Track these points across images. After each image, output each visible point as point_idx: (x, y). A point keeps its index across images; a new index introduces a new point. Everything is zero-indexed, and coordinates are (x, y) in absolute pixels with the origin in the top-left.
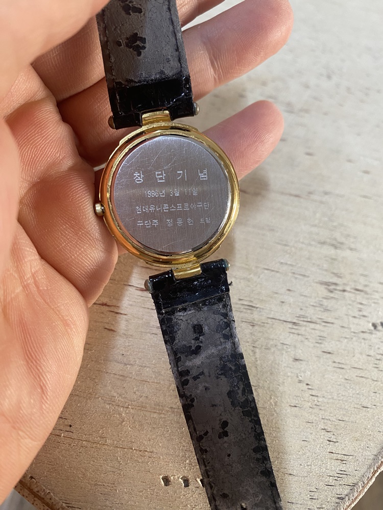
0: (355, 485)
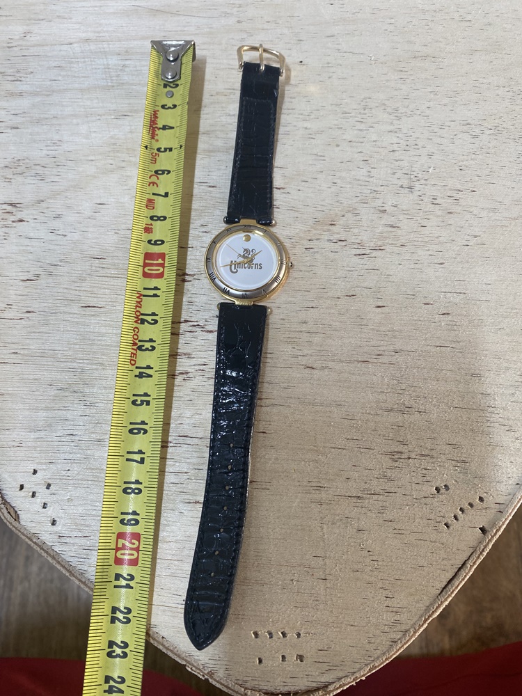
0: (407, 631)
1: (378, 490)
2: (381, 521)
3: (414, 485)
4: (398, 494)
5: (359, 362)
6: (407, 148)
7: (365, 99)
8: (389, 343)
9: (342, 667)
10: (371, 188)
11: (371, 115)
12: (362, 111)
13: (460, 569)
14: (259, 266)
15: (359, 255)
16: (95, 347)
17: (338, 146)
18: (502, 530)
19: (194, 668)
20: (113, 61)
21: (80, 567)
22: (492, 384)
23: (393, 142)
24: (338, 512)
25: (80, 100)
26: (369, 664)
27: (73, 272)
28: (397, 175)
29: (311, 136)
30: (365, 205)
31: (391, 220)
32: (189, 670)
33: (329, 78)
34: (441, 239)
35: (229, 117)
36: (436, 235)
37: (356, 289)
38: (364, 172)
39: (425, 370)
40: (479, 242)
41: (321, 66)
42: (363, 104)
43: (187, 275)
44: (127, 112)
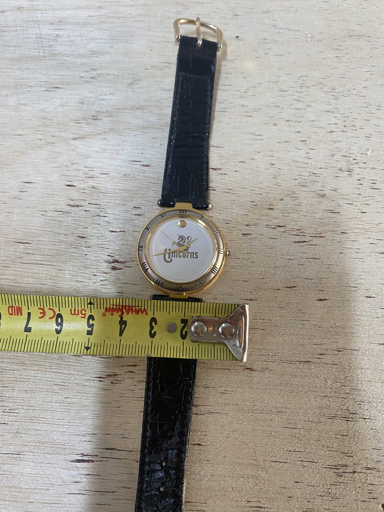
3: (359, 502)
5: (301, 362)
6: (345, 129)
7: (302, 77)
8: (332, 341)
10: (309, 170)
11: (308, 93)
12: (300, 90)
14: (195, 255)
15: (299, 242)
17: (275, 125)
20: (46, 30)
23: (330, 123)
25: (10, 70)
28: (335, 158)
29: (248, 114)
30: (304, 189)
31: (331, 205)
33: (266, 54)
35: (164, 92)
37: (296, 280)
38: (302, 153)
39: (369, 371)
41: (257, 41)
42: (300, 81)
43: (118, 262)
44: (58, 84)
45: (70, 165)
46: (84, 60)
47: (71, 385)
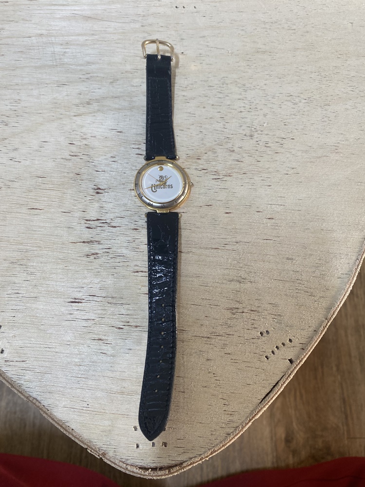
0: (237, 427)
1: (221, 333)
2: (223, 354)
3: (245, 330)
4: (235, 336)
5: (212, 248)
6: (250, 110)
7: (224, 77)
8: (233, 237)
9: (192, 451)
10: (225, 135)
11: (227, 88)
12: (222, 86)
13: (274, 386)
15: (216, 179)
16: (35, 235)
17: (204, 108)
18: (304, 361)
19: (92, 451)
20: (58, 49)
21: (18, 382)
22: (300, 265)
23: (241, 106)
24: (194, 347)
25: (34, 74)
26: (211, 449)
27: (24, 186)
28: (242, 128)
29: (187, 101)
30: (221, 147)
31: (237, 157)
32: (90, 452)
33: (201, 63)
34: (270, 170)
35: (133, 88)
36: (267, 167)
37: (213, 201)
38: (221, 125)
39: (256, 255)
40: (295, 172)
41: (195, 56)
42: (222, 81)
43: (100, 189)
44: (65, 82)
45: (71, 131)
46: (82, 68)
47: (69, 259)
